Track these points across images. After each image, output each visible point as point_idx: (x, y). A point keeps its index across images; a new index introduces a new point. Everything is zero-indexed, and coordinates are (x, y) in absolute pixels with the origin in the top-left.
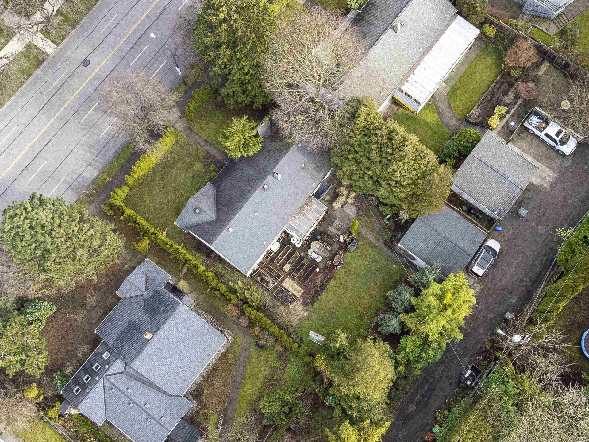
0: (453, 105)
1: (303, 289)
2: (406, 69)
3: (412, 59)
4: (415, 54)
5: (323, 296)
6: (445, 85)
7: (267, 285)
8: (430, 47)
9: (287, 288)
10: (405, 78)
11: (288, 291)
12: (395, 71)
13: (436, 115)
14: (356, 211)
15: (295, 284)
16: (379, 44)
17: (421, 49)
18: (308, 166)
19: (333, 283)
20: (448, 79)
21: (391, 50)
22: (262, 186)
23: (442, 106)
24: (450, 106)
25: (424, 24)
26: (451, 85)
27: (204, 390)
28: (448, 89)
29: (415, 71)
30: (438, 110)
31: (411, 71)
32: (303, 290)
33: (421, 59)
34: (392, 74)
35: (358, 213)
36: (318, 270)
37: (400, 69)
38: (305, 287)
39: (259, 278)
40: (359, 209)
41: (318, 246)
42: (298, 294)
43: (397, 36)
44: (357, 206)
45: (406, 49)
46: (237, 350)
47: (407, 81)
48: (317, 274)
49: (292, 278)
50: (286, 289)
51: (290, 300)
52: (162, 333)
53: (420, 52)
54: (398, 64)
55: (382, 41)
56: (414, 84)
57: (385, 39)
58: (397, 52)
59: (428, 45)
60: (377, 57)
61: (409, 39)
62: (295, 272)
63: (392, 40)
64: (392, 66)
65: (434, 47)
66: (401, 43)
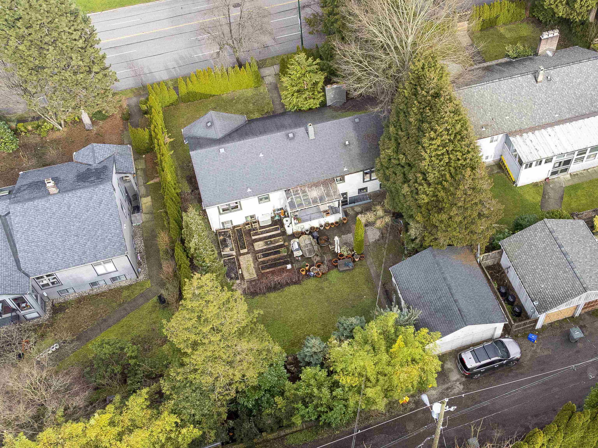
0: (565, 199)
1: (257, 275)
2: (527, 123)
3: (541, 119)
4: (547, 115)
5: (272, 295)
6: (570, 178)
7: (223, 248)
8: (570, 120)
9: (241, 263)
10: (521, 132)
11: (240, 268)
12: (513, 117)
13: (539, 199)
14: (377, 237)
15: (253, 265)
16: (510, 80)
17: (557, 115)
18: (352, 147)
19: (294, 288)
20: (577, 174)
21: (520, 94)
22: (288, 131)
23: (551, 194)
24: (562, 198)
25: (575, 93)
26: (576, 181)
27: (68, 308)
28: (570, 183)
29: (537, 132)
30: (544, 194)
31: (532, 129)
32: (255, 276)
33: (551, 125)
34: (507, 118)
35: (378, 240)
36: (289, 266)
37: (520, 118)
38: (261, 276)
39: (222, 238)
40: (383, 237)
41: (308, 242)
42: (247, 276)
43: (536, 86)
44: (382, 233)
45: (539, 104)
46: (137, 293)
47: (521, 136)
48: (285, 269)
49: (256, 259)
50: (239, 265)
51: (233, 275)
52: (68, 197)
53: (554, 117)
54: (520, 113)
55: (515, 80)
56: (528, 142)
57: (519, 81)
58: (526, 101)
59: (568, 116)
60: (499, 91)
61: (549, 97)
62: (263, 255)
63: (527, 87)
64: (512, 110)
65: (574, 122)
66: (536, 95)
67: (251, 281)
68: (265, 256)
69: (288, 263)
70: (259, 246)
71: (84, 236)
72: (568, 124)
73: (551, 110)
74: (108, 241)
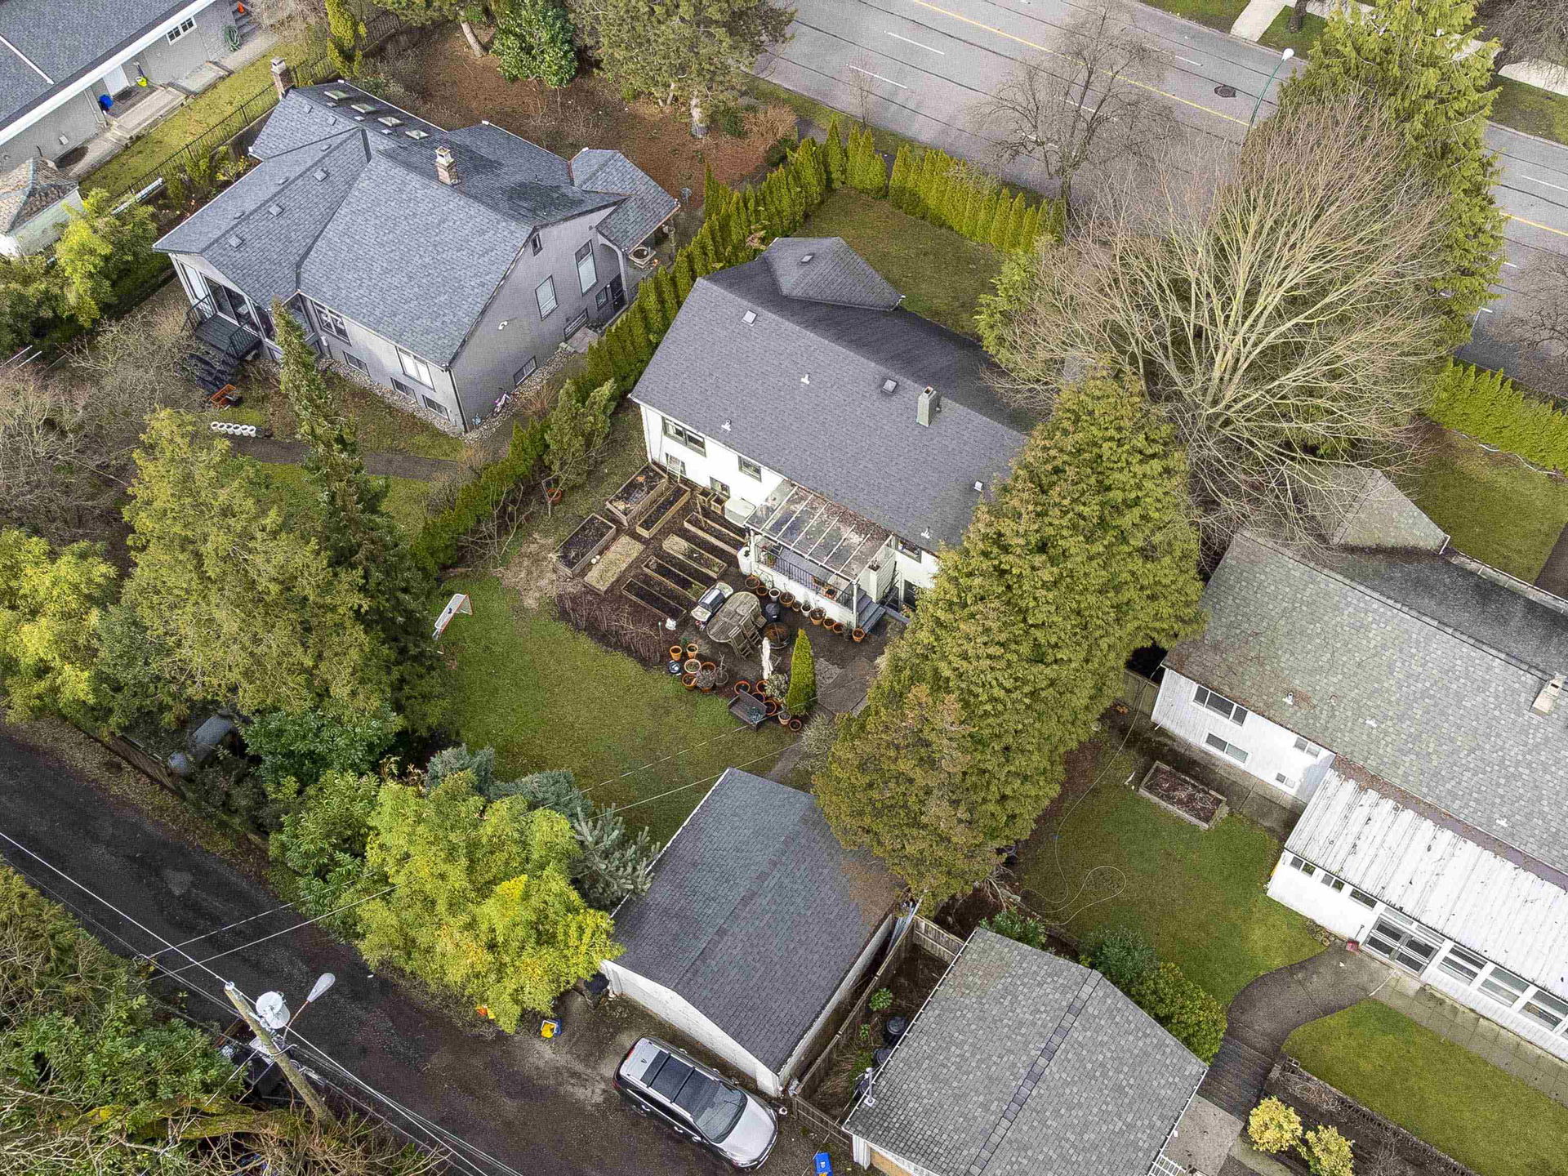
0: (1332, 1021)
1: (609, 589)
2: (1406, 776)
3: (1455, 797)
4: (1477, 801)
5: (586, 644)
6: (1411, 993)
7: (619, 498)
8: (1526, 862)
9: (612, 548)
10: (1371, 780)
11: (601, 553)
12: (1386, 733)
13: (1278, 962)
15: (623, 567)
16: (1466, 648)
17: (1503, 823)
19: (629, 666)
20: (1441, 1002)
21: (1459, 697)
22: (891, 373)
23: (1320, 981)
24: (1329, 1011)
26: (1419, 1012)
28: (1398, 1003)
29: (1408, 815)
30: (1302, 966)
31: (1405, 800)
32: (605, 588)
33: (1464, 830)
34: (1372, 723)
36: (671, 624)
37: (1400, 750)
39: (642, 480)
41: (743, 610)
43: (1519, 714)
45: (1482, 760)
46: (435, 453)
47: (1362, 789)
48: (655, 623)
49: (642, 560)
50: (607, 547)
51: (573, 554)
52: (457, 202)
53: (1491, 821)
54: (1417, 738)
55: (1482, 658)
56: (1360, 814)
57: (1489, 668)
58: (1459, 727)
59: (1531, 849)
60: (1413, 651)
61: (1529, 765)
62: (659, 565)
63: (1497, 697)
64: (1401, 718)
65: (1532, 876)
66: (1498, 735)
67: (590, 590)
68: (661, 570)
69: (673, 617)
70: (675, 546)
71: (419, 286)
72: (1510, 865)
73: (1502, 797)
74: (438, 324)
